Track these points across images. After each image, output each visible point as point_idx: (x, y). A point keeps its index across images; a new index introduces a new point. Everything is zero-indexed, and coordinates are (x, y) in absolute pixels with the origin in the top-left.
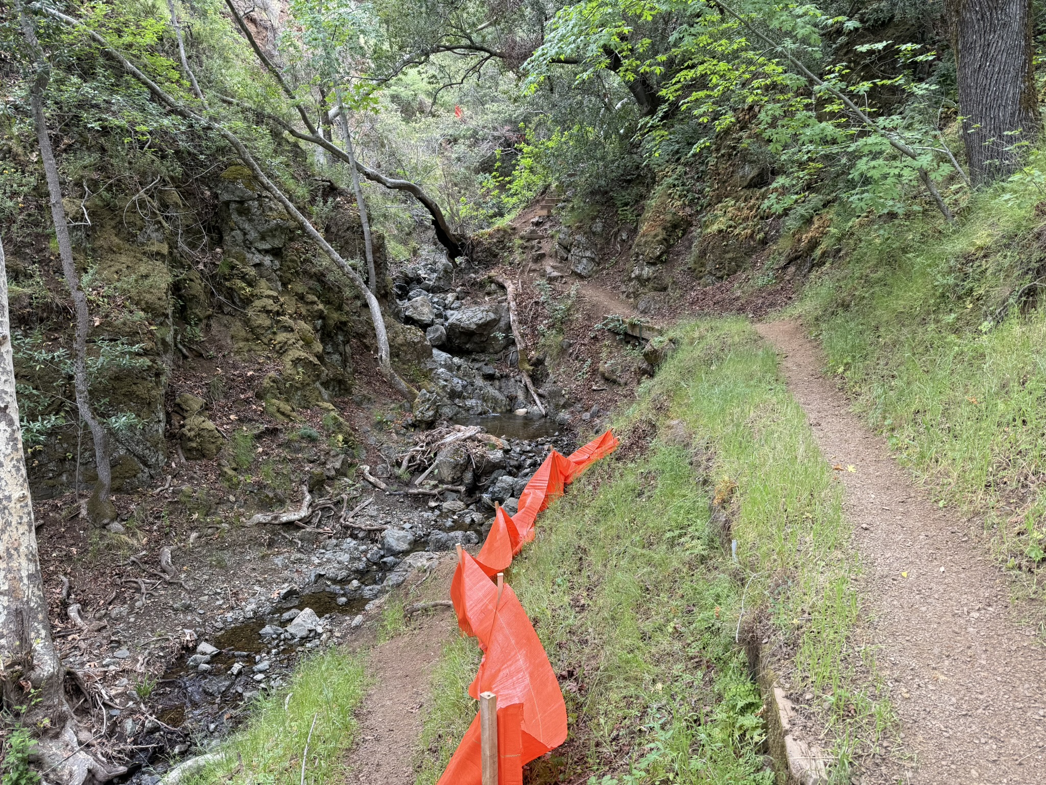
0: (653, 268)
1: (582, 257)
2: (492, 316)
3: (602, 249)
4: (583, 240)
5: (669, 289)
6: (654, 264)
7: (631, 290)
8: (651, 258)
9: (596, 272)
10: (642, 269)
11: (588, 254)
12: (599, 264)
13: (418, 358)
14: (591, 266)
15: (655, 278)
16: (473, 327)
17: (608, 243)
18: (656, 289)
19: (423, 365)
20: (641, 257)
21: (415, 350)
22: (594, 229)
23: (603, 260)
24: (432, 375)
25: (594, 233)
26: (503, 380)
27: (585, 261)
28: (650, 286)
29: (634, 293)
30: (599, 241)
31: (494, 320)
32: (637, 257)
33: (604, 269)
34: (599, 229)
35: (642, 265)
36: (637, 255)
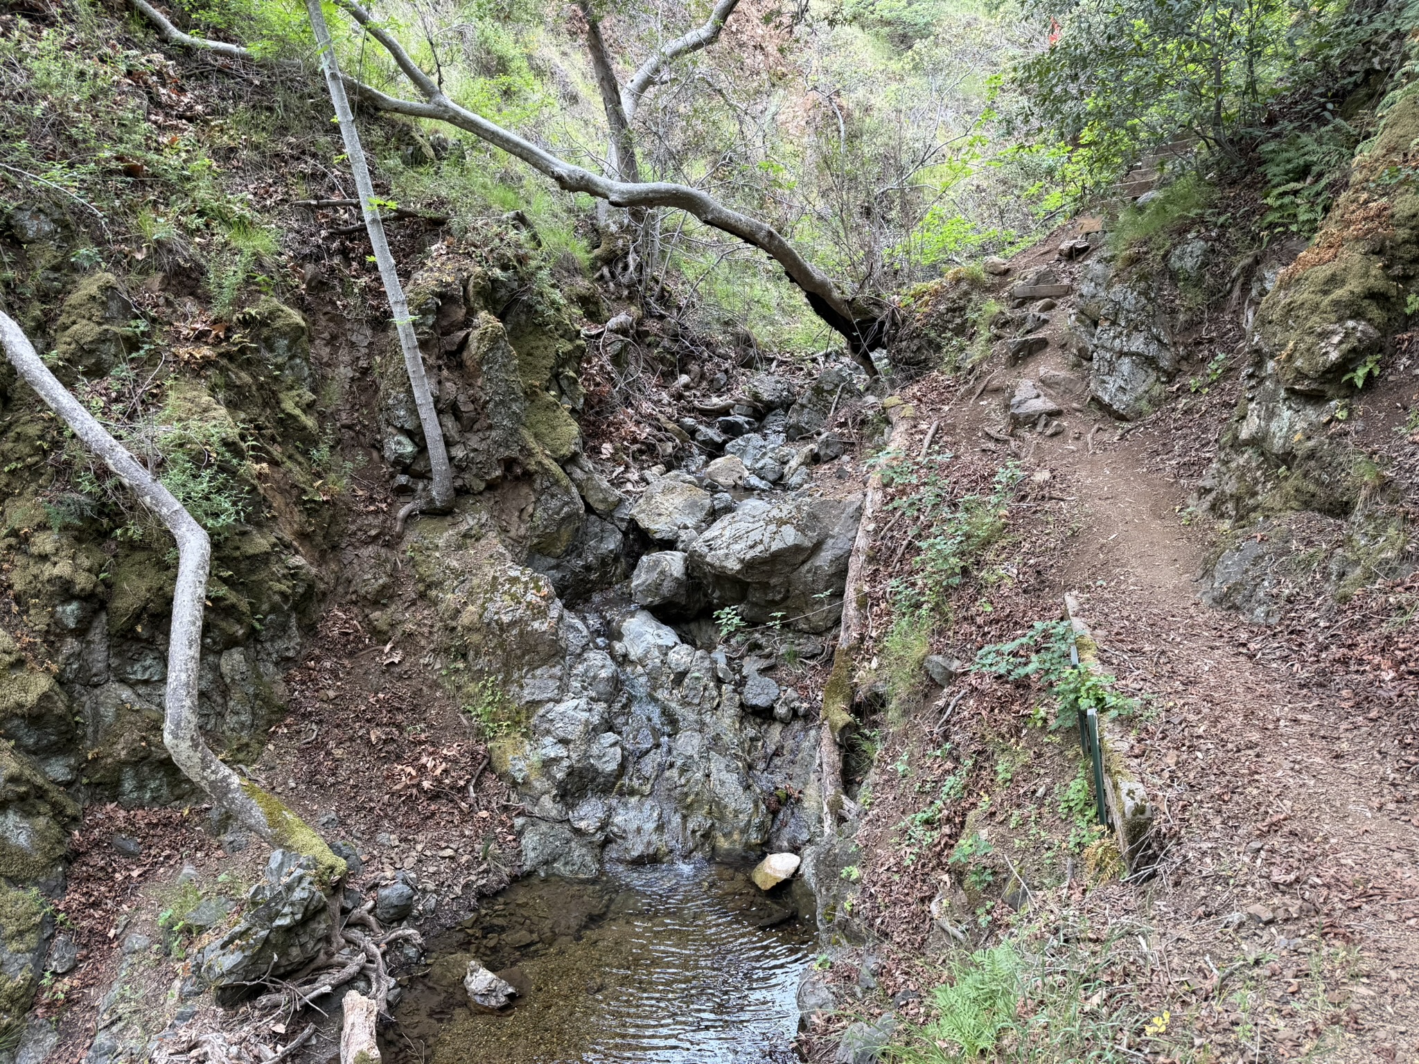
0: (1311, 413)
1: (1121, 354)
2: (790, 536)
3: (1192, 325)
4: (1131, 299)
5: (1357, 516)
6: (1315, 398)
7: (1231, 487)
8: (1301, 375)
9: (1156, 403)
10: (1271, 415)
11: (1137, 343)
12: (1171, 379)
13: (507, 667)
14: (1146, 383)
15: (1311, 455)
16: (733, 565)
17: (1218, 307)
18: (1308, 503)
19: (514, 688)
20: (1271, 365)
21: (501, 645)
22: (1175, 263)
23: (1190, 360)
24: (534, 720)
25: (1174, 276)
26: (797, 725)
27: (1125, 365)
28: (1288, 486)
29: (1238, 499)
30: (1188, 300)
31: (797, 549)
32: (1259, 364)
33: (1184, 390)
34: (1189, 263)
35: (1273, 396)
36: (1259, 358)
